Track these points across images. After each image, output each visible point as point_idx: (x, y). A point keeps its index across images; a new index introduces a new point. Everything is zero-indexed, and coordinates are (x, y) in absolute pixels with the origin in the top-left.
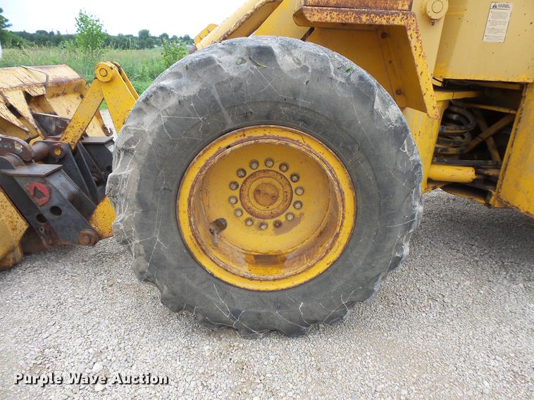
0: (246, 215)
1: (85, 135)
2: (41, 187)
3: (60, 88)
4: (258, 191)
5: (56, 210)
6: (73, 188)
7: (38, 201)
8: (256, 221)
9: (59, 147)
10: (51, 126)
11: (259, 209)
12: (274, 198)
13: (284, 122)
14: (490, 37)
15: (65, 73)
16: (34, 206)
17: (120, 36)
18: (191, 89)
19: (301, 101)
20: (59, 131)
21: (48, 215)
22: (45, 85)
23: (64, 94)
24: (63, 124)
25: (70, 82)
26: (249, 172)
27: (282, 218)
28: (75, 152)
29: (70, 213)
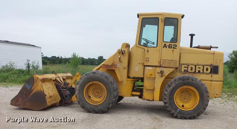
0: (94, 95)
1: (72, 86)
2: (65, 92)
3: (68, 78)
4: (96, 92)
5: (66, 96)
6: (69, 93)
7: (64, 94)
8: (96, 96)
9: (67, 87)
10: (66, 84)
11: (96, 94)
12: (99, 93)
13: (97, 81)
14: (136, 70)
15: (69, 74)
16: (63, 95)
17: (89, 59)
18: (86, 77)
19: (99, 78)
20: (67, 85)
21: (65, 97)
22: (66, 77)
23: (69, 79)
24: (68, 84)
25: (70, 76)
26: (95, 89)
27: (100, 96)
28: (70, 88)
29: (68, 97)
